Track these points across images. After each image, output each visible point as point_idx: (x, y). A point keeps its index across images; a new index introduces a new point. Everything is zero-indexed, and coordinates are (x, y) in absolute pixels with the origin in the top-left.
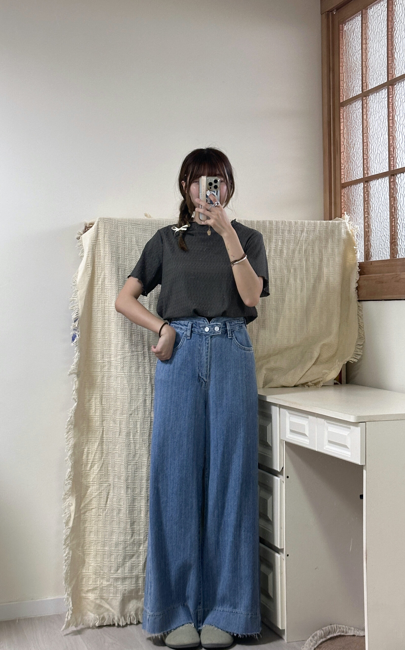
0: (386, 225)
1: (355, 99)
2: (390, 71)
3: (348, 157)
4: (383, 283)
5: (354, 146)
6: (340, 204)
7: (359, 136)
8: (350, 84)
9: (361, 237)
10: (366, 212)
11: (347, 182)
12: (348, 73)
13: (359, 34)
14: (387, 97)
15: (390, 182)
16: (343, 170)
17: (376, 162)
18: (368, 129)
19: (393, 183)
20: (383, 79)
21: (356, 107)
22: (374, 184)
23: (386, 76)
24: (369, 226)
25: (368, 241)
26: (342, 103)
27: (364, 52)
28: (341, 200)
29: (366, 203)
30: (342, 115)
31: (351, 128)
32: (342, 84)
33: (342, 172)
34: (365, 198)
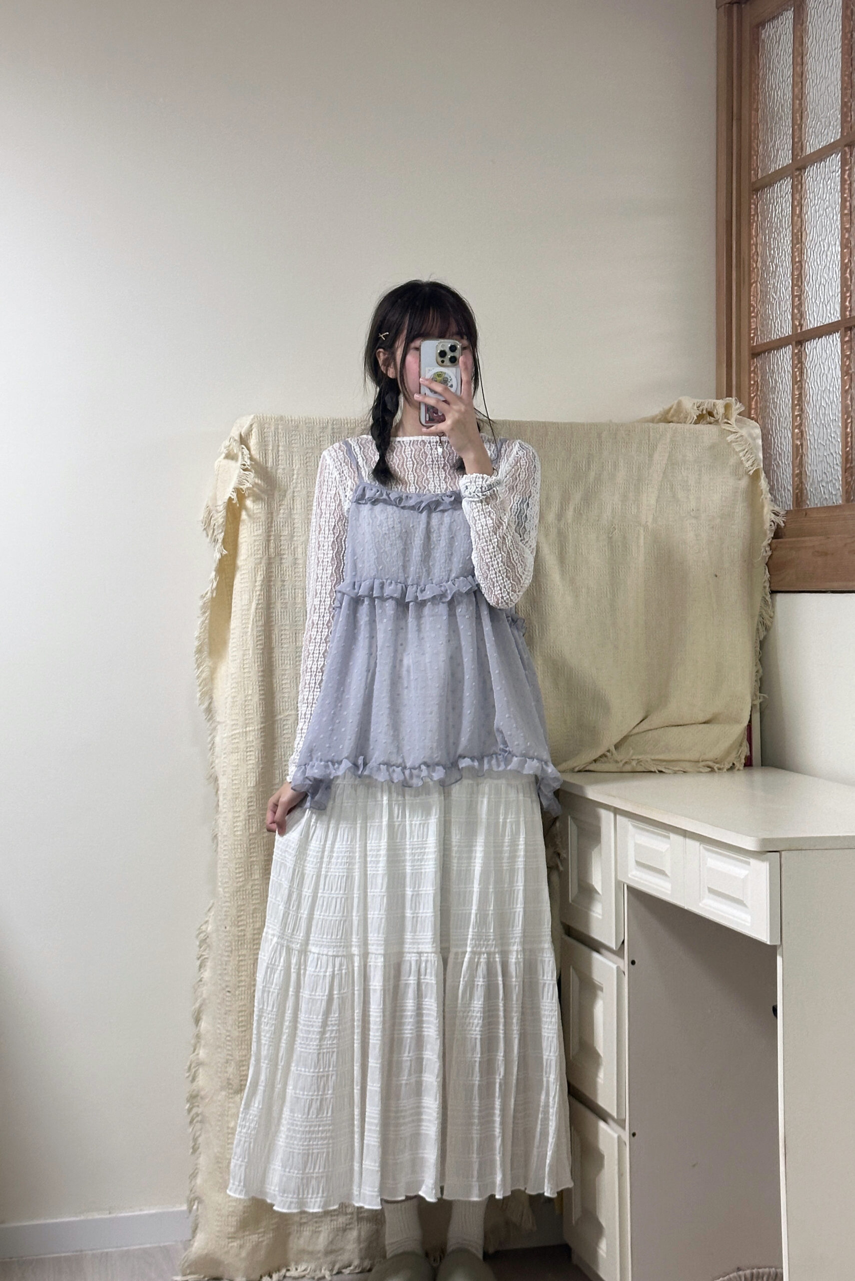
0: (835, 432)
1: (780, 175)
2: (849, 117)
3: (765, 293)
4: (827, 555)
5: (777, 268)
6: (746, 390)
7: (787, 250)
9: (788, 457)
10: (796, 405)
11: (761, 344)
12: (767, 125)
13: (789, 45)
14: (841, 170)
15: (843, 343)
16: (755, 319)
17: (818, 303)
18: (805, 234)
19: (849, 345)
20: (833, 134)
21: (780, 191)
22: (815, 349)
23: (839, 127)
24: (802, 435)
25: (801, 465)
26: (754, 183)
27: (799, 80)
28: (750, 381)
29: (796, 386)
30: (755, 210)
31: (771, 232)
32: (755, 146)
33: (752, 324)
34: (794, 376)
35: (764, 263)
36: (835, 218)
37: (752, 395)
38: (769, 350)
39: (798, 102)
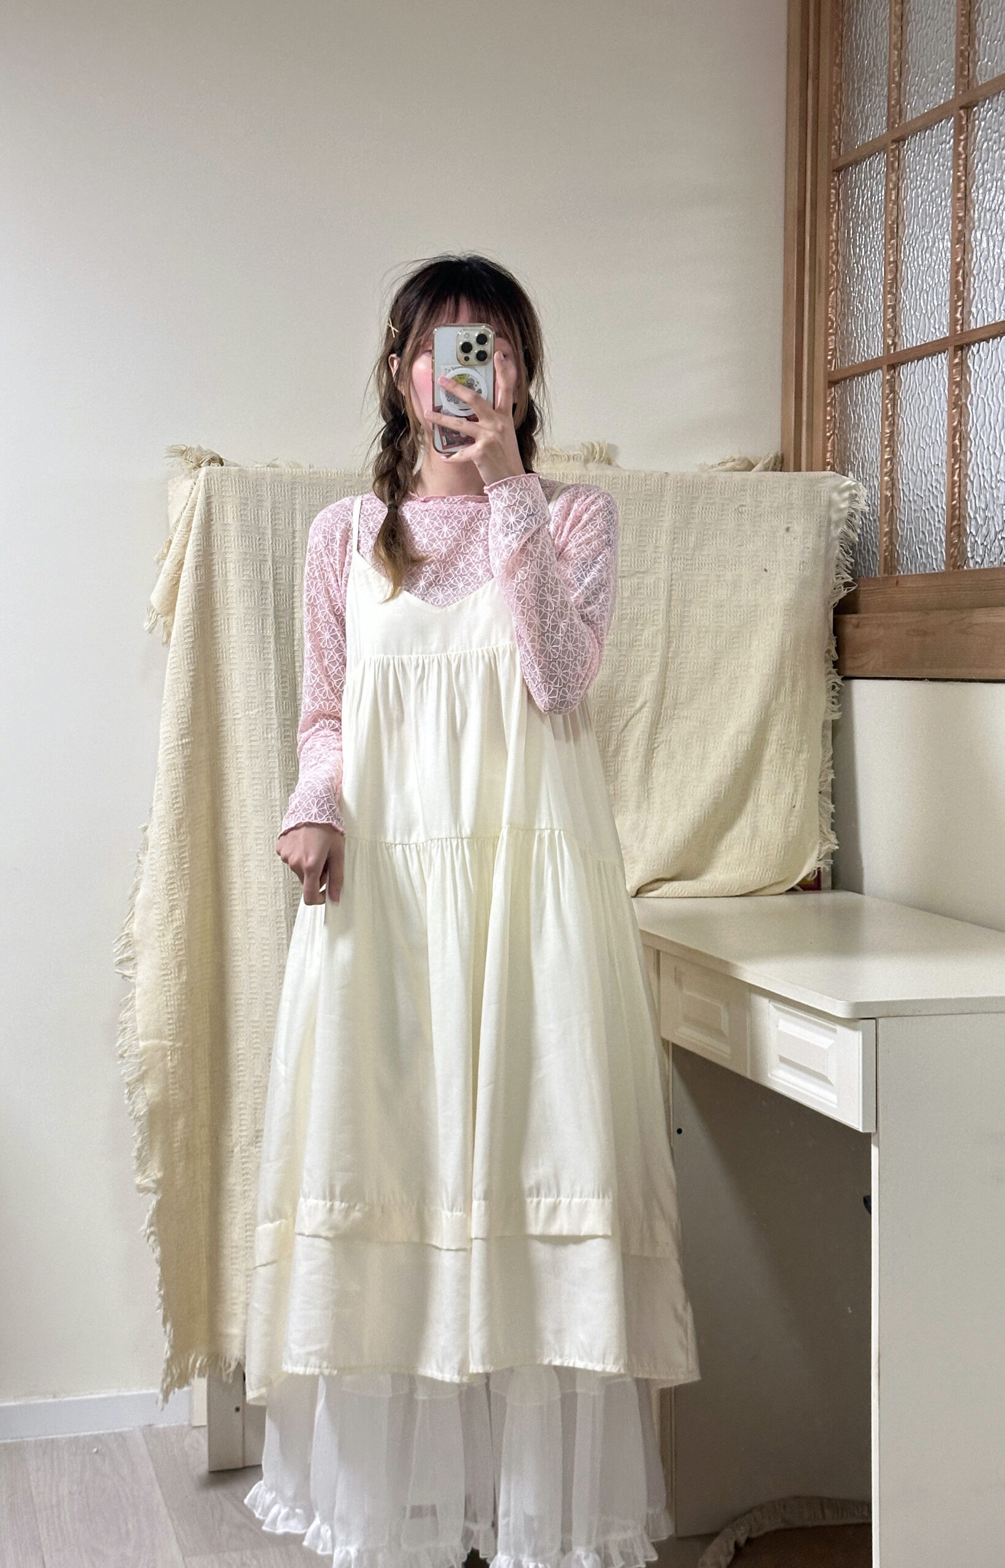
0: (937, 480)
1: (869, 149)
2: (964, 70)
3: (846, 304)
4: (925, 634)
5: (863, 270)
6: (822, 427)
7: (876, 247)
8: (858, 110)
9: (874, 511)
10: (887, 446)
11: (840, 369)
12: (852, 84)
14: (952, 141)
15: (949, 366)
16: (833, 337)
17: (917, 315)
18: (901, 226)
19: (958, 369)
20: (945, 92)
21: (870, 171)
22: (911, 375)
23: (951, 83)
24: (893, 484)
25: (891, 521)
26: (837, 160)
27: (898, 24)
28: (825, 417)
29: (887, 423)
30: (836, 194)
31: (856, 225)
32: (837, 111)
33: (830, 343)
34: (885, 410)
35: (847, 265)
36: (943, 203)
37: (828, 434)
38: (852, 377)
39: (896, 52)
